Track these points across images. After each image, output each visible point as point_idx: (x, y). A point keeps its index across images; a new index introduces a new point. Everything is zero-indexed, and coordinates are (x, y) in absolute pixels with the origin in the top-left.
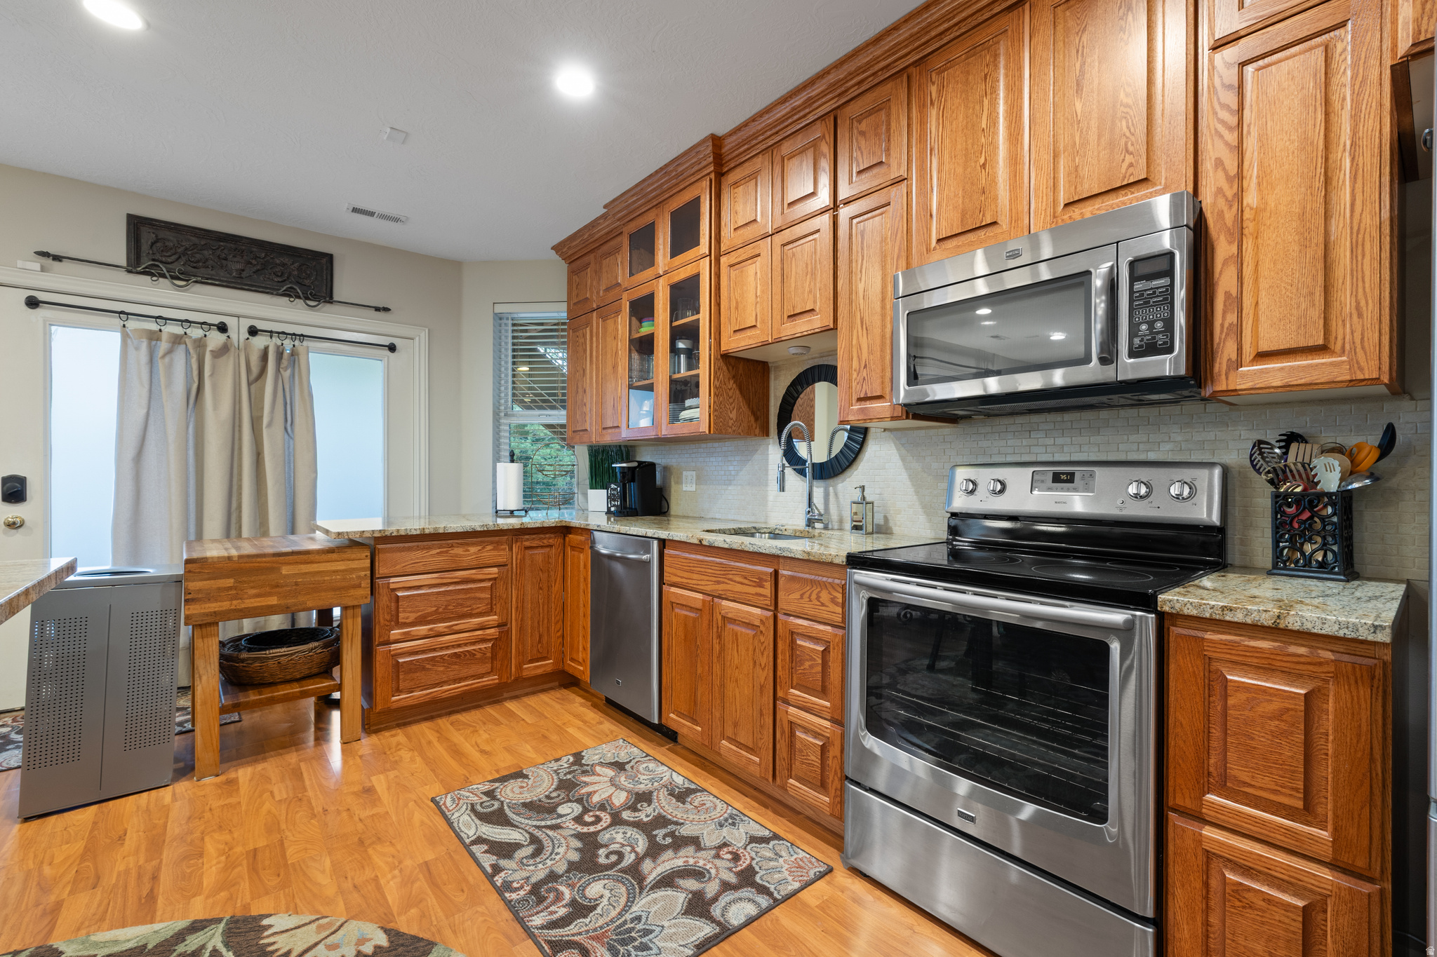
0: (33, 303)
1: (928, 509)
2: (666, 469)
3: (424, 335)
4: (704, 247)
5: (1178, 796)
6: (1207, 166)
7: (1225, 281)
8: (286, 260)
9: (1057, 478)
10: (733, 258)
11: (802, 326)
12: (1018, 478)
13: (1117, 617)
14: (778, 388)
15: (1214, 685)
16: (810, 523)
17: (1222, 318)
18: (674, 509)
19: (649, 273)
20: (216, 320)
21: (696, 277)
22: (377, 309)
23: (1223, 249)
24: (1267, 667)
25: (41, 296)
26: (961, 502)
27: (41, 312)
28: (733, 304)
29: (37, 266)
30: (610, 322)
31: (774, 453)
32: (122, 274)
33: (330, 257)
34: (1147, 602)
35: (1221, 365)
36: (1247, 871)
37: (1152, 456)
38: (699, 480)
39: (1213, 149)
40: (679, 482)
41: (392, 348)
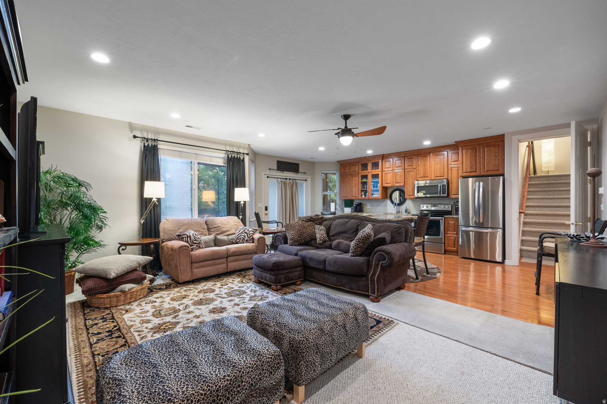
0: (268, 177)
1: (416, 210)
2: (363, 204)
3: (310, 177)
4: (380, 169)
5: (446, 233)
6: (449, 176)
7: (450, 187)
8: (294, 165)
9: (434, 206)
10: (385, 172)
11: (398, 185)
12: (429, 206)
13: (441, 218)
14: (389, 192)
15: (448, 223)
16: (397, 212)
17: (450, 191)
18: (364, 211)
19: (366, 171)
20: (285, 177)
21: (378, 175)
22: (304, 173)
23: (450, 185)
24: (452, 221)
25: (269, 176)
26: (422, 209)
27: (269, 178)
28: (385, 179)
29: (269, 171)
30: (354, 178)
31: (389, 202)
32: (276, 171)
33: (299, 164)
34: (443, 217)
35: (450, 195)
36: (451, 237)
37: (445, 203)
38: (371, 206)
39: (449, 175)
40: (366, 206)
41: (306, 180)
